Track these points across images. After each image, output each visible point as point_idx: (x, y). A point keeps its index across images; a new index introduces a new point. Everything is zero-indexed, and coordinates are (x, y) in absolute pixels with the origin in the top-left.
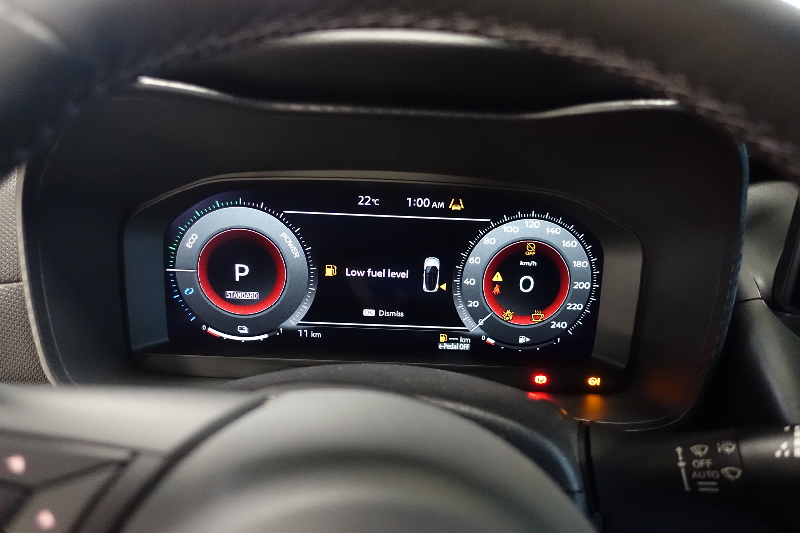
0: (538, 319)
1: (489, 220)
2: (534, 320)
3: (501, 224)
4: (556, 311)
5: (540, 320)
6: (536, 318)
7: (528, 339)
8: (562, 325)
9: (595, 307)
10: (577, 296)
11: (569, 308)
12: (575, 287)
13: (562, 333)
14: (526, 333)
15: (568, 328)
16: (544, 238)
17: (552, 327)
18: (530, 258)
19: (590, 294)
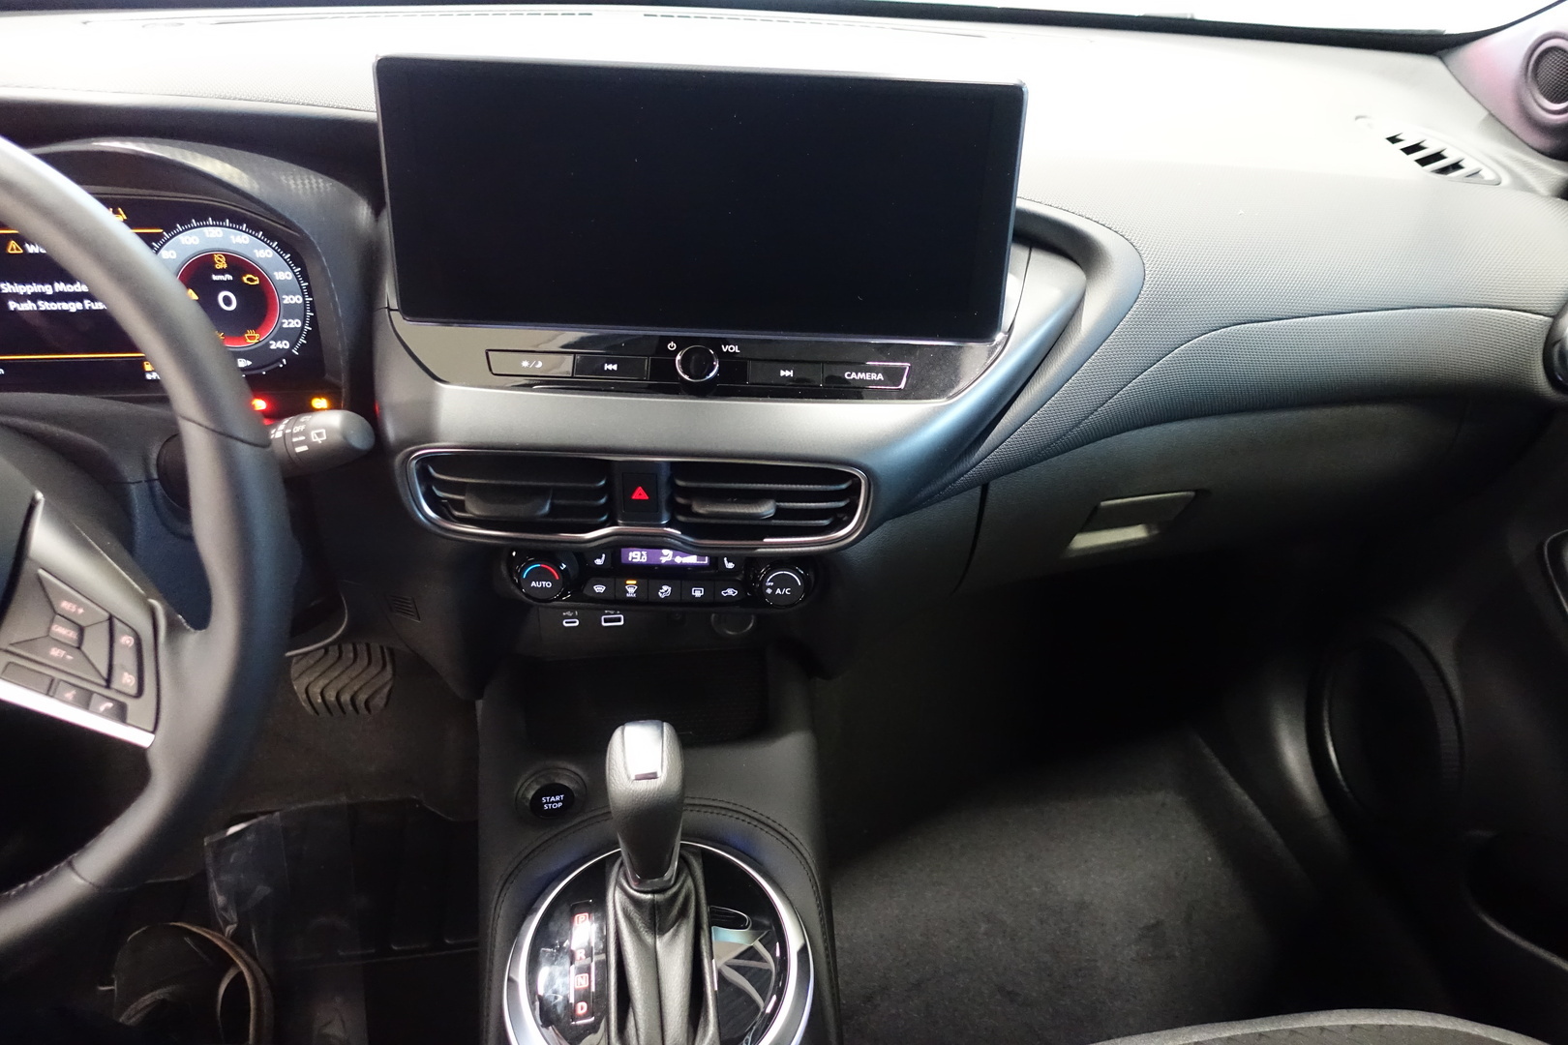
0: (252, 339)
1: (161, 231)
2: (249, 341)
3: (176, 235)
4: (271, 330)
5: (256, 341)
6: (250, 338)
7: (249, 363)
8: (284, 345)
9: (314, 322)
10: (290, 312)
11: (285, 326)
12: (285, 302)
13: (287, 353)
14: (245, 355)
15: (292, 347)
16: (232, 248)
17: (272, 347)
18: (222, 272)
19: (305, 310)
